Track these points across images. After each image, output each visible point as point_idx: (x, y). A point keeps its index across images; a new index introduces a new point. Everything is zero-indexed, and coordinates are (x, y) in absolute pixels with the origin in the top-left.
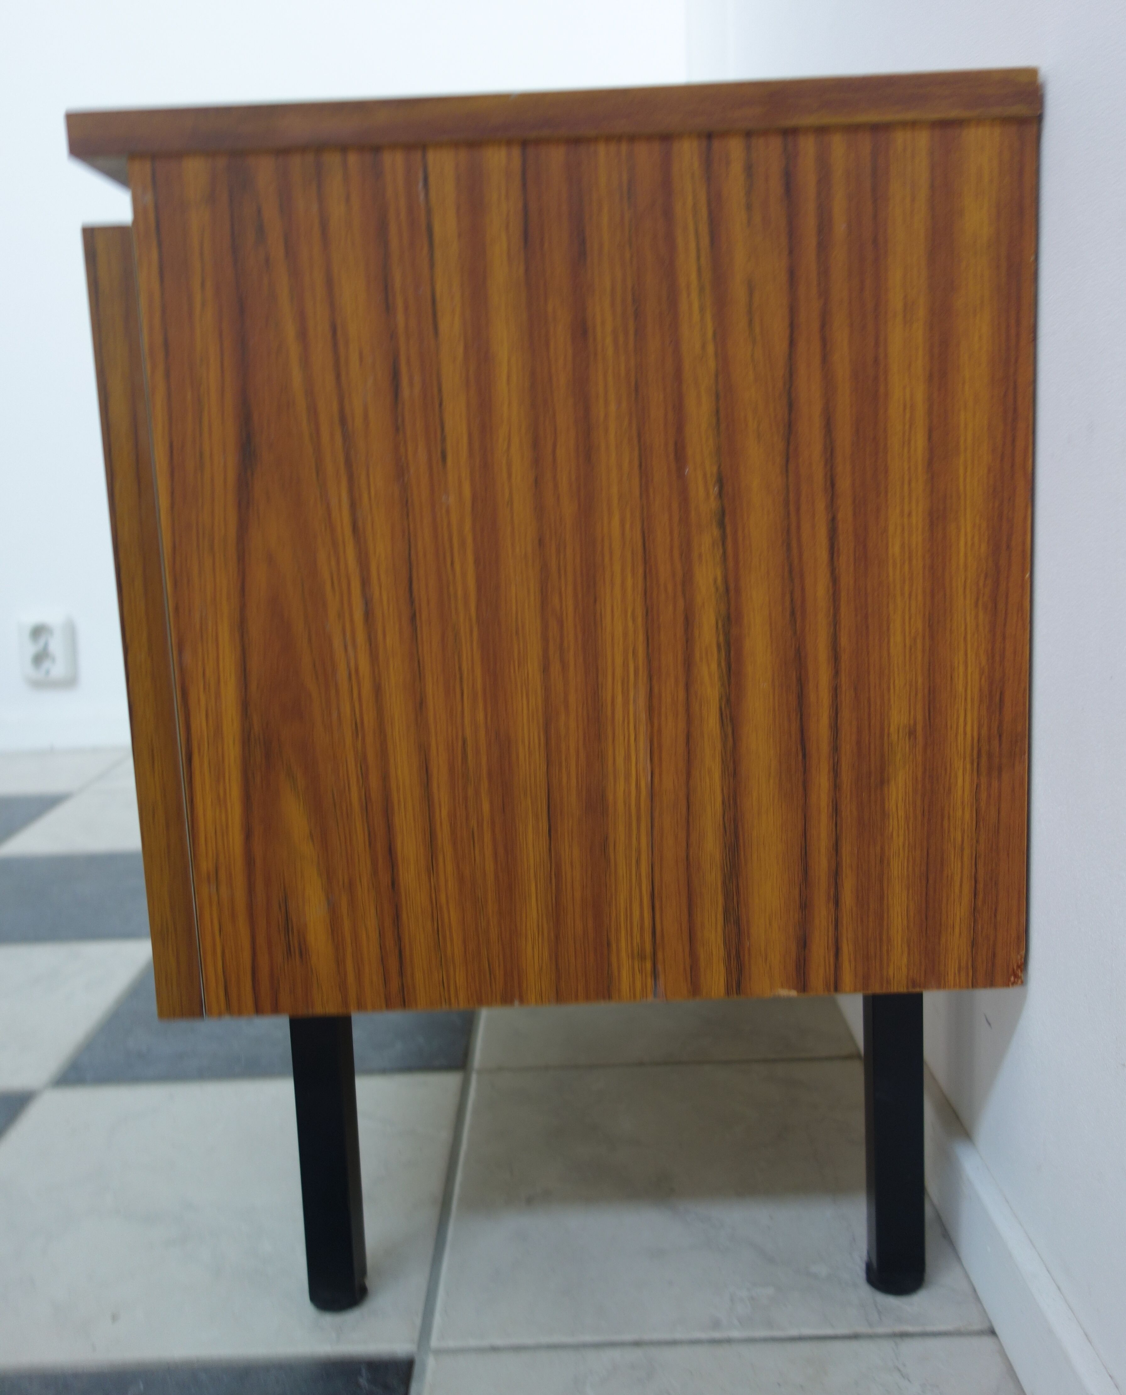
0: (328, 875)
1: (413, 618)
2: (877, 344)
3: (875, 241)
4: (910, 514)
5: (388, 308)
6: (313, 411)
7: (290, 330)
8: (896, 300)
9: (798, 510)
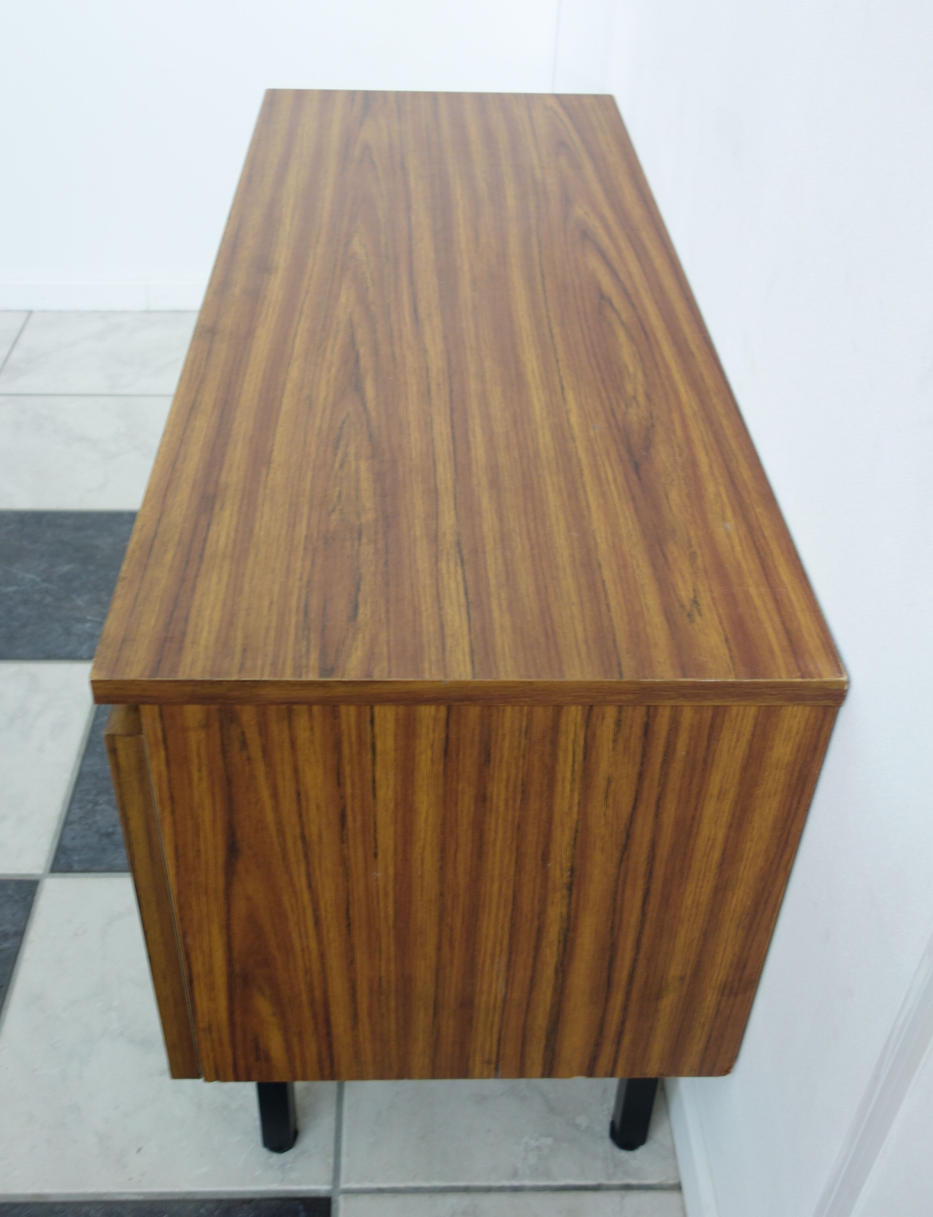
0: (285, 1030)
1: (349, 926)
2: (696, 809)
3: (705, 761)
4: (702, 887)
5: (339, 782)
6: (281, 832)
7: (265, 794)
8: (714, 788)
9: (624, 883)
